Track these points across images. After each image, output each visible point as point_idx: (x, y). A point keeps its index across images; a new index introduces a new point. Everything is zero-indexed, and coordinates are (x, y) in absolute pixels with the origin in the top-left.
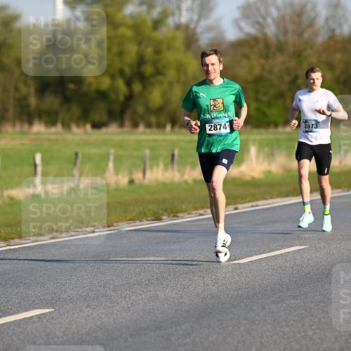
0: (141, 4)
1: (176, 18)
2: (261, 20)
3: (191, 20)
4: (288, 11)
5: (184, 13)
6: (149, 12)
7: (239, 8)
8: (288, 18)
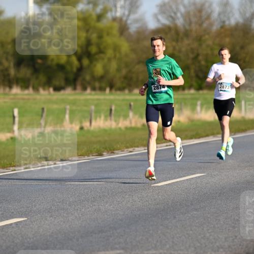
0: (89, 3)
1: (113, 14)
2: (173, 15)
3: (124, 14)
4: (192, 8)
5: (119, 9)
6: (94, 9)
7: (157, 6)
8: (192, 13)
